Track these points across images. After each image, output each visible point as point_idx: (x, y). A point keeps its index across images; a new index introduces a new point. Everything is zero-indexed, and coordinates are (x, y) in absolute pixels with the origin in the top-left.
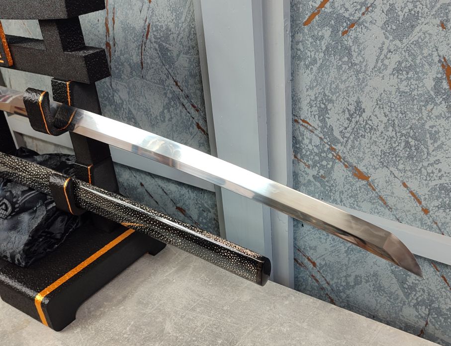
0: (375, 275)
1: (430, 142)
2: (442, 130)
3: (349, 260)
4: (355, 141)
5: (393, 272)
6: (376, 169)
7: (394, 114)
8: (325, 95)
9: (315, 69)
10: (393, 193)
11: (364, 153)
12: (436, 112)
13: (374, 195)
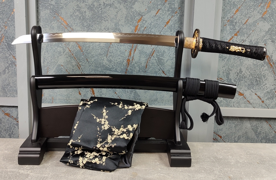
0: (246, 133)
1: (263, 78)
2: (266, 74)
3: (236, 130)
4: (239, 83)
5: (252, 129)
6: (246, 91)
7: (252, 71)
8: (229, 68)
9: (226, 60)
10: (252, 98)
11: (242, 86)
12: (264, 69)
13: (245, 100)
